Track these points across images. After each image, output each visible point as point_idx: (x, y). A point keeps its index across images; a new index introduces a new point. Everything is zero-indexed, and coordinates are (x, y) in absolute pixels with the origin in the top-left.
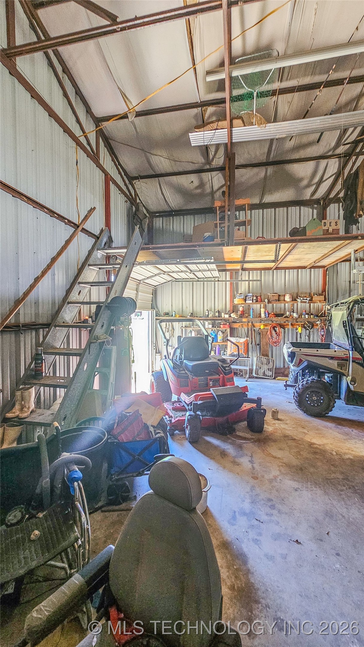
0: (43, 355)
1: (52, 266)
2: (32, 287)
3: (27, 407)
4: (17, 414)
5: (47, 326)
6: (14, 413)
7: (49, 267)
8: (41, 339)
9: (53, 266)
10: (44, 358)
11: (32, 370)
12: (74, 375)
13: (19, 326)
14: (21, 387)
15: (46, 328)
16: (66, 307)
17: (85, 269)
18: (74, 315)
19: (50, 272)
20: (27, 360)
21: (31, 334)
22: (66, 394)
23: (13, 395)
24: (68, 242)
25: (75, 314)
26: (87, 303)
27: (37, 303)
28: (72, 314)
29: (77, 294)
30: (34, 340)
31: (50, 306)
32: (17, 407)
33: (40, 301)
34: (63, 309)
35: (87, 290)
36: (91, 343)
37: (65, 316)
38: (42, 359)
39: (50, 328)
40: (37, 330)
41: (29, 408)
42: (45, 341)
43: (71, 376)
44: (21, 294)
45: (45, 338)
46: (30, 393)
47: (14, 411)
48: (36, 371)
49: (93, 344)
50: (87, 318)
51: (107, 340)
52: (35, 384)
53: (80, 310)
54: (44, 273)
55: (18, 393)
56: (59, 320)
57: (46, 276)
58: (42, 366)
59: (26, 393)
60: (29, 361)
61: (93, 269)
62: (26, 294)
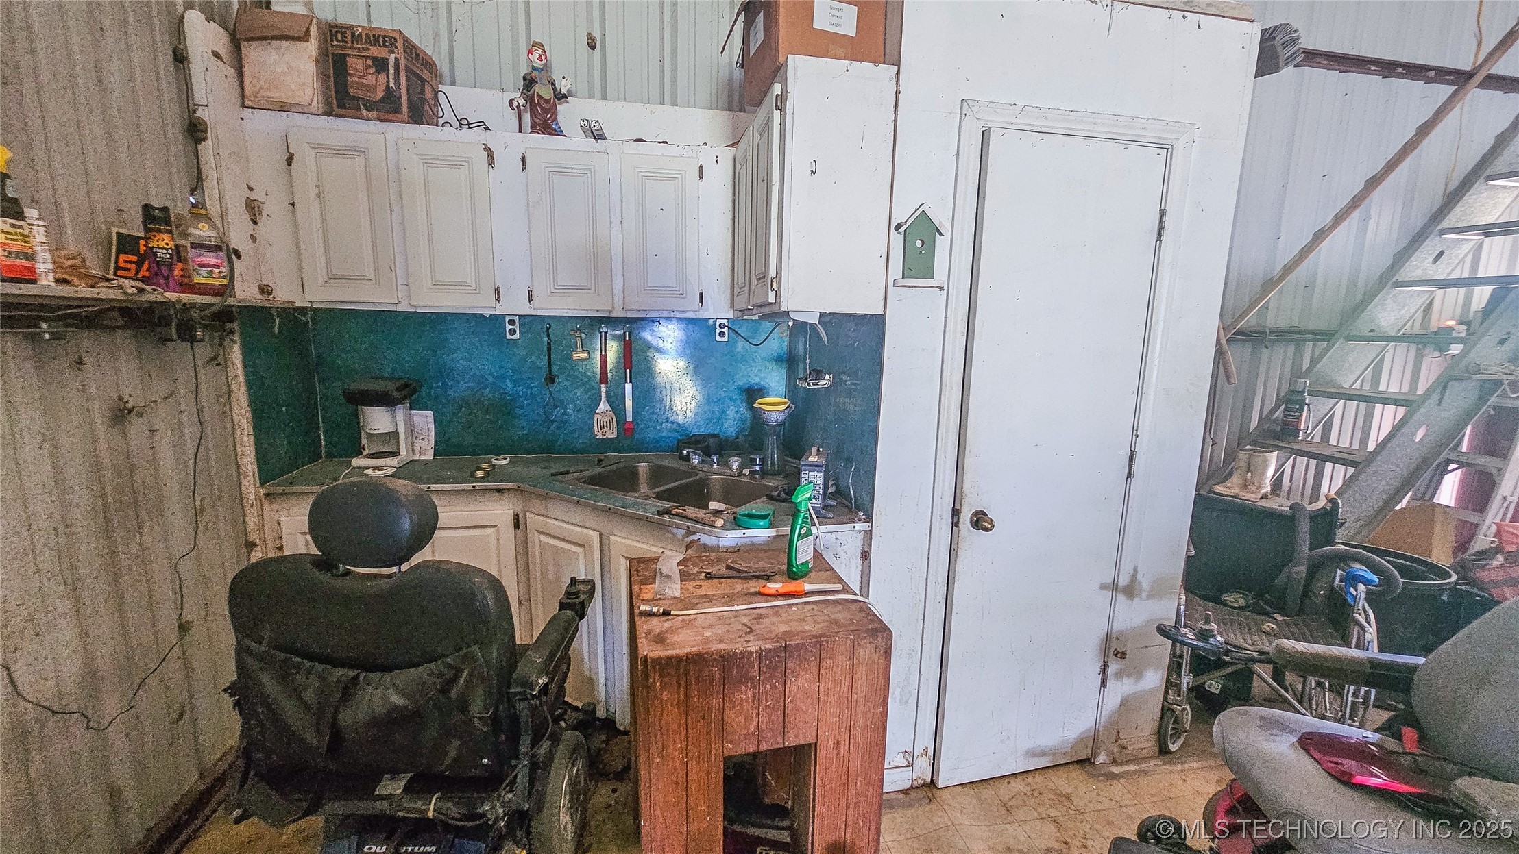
0: (1306, 394)
1: (1364, 198)
2: (1304, 253)
3: (1257, 484)
4: (1237, 491)
5: (1327, 336)
6: (1228, 488)
7: (1356, 202)
8: (1306, 363)
9: (1367, 200)
10: (1307, 402)
11: (1275, 421)
12: (1381, 446)
13: (1264, 332)
14: (1248, 447)
15: (1323, 340)
16: (1388, 293)
17: (1471, 192)
18: (1408, 315)
19: (1356, 215)
20: (1267, 402)
21: (1285, 352)
22: (1347, 483)
23: (1230, 457)
24: (1424, 130)
25: (1413, 311)
26: (1458, 283)
27: (1309, 286)
28: (1402, 312)
29: (1431, 260)
30: (1289, 364)
31: (1343, 292)
32: (1236, 479)
33: (1319, 281)
34: (1376, 300)
35: (1466, 247)
36: (1452, 379)
37: (1380, 315)
38: (1302, 403)
39: (1331, 342)
40: (1299, 344)
41: (1259, 487)
42: (1316, 369)
43: (1371, 447)
44: (1278, 268)
45: (1314, 362)
46: (1266, 460)
47: (1228, 484)
48: (1285, 423)
49: (1456, 383)
50: (1451, 323)
51: (1511, 377)
52: (1279, 448)
53: (1431, 304)
54: (1339, 219)
55: (1243, 456)
56: (1362, 326)
57: (1345, 224)
58: (1301, 416)
59: (1258, 458)
60: (1271, 403)
61: (1505, 187)
62: (1288, 269)
